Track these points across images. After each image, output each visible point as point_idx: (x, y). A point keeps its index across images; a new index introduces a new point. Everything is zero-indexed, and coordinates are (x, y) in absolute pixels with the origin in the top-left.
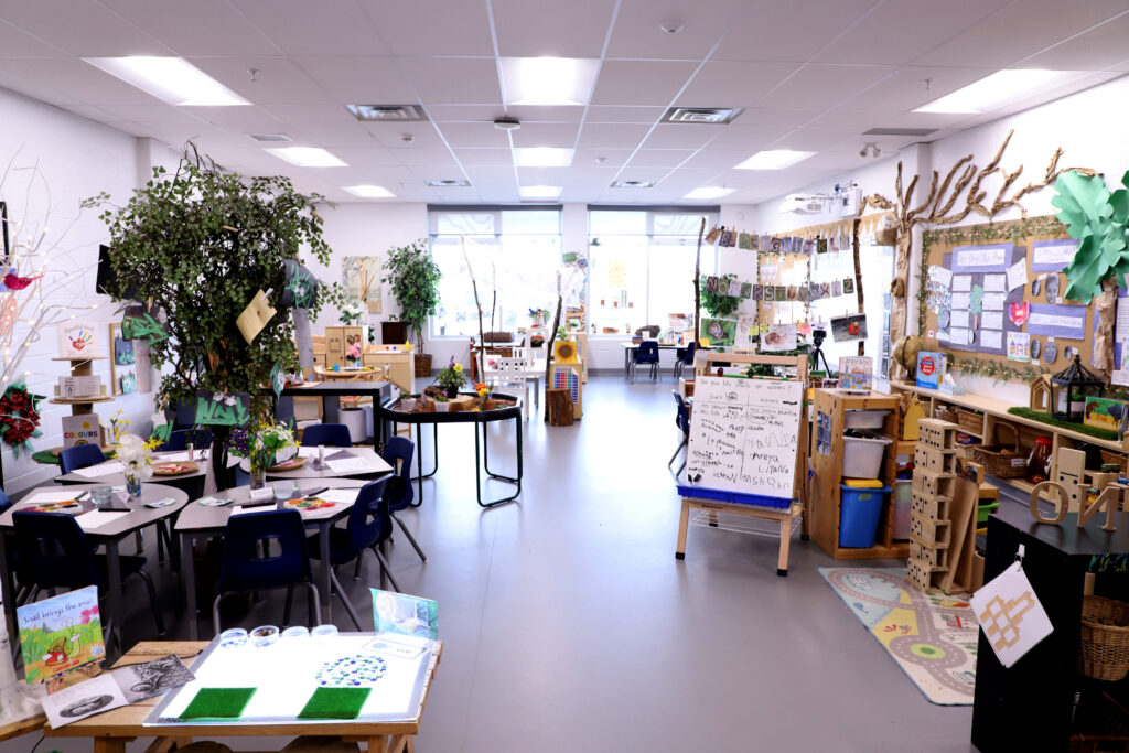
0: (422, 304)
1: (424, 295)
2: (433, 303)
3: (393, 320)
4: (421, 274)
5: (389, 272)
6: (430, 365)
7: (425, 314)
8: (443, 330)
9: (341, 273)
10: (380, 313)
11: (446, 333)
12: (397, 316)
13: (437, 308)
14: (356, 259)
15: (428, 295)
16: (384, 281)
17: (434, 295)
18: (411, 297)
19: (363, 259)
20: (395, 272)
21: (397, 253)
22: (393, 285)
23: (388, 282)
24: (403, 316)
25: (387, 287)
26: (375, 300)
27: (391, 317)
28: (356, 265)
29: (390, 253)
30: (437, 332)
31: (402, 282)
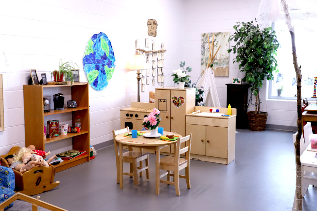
0: (261, 70)
1: (261, 62)
2: (270, 69)
3: (236, 83)
4: (260, 44)
5: (234, 43)
6: (265, 121)
7: (263, 79)
8: (279, 92)
9: (200, 46)
10: (228, 77)
11: (282, 95)
12: (240, 80)
13: (275, 73)
14: (212, 34)
15: (266, 62)
16: (230, 51)
17: (271, 62)
18: (250, 64)
19: (216, 35)
20: (238, 43)
21: (241, 26)
22: (236, 54)
23: (232, 51)
24: (244, 80)
25: (234, 56)
26: (225, 67)
27: (235, 80)
28: (211, 39)
29: (235, 27)
30: (274, 93)
31: (244, 51)
